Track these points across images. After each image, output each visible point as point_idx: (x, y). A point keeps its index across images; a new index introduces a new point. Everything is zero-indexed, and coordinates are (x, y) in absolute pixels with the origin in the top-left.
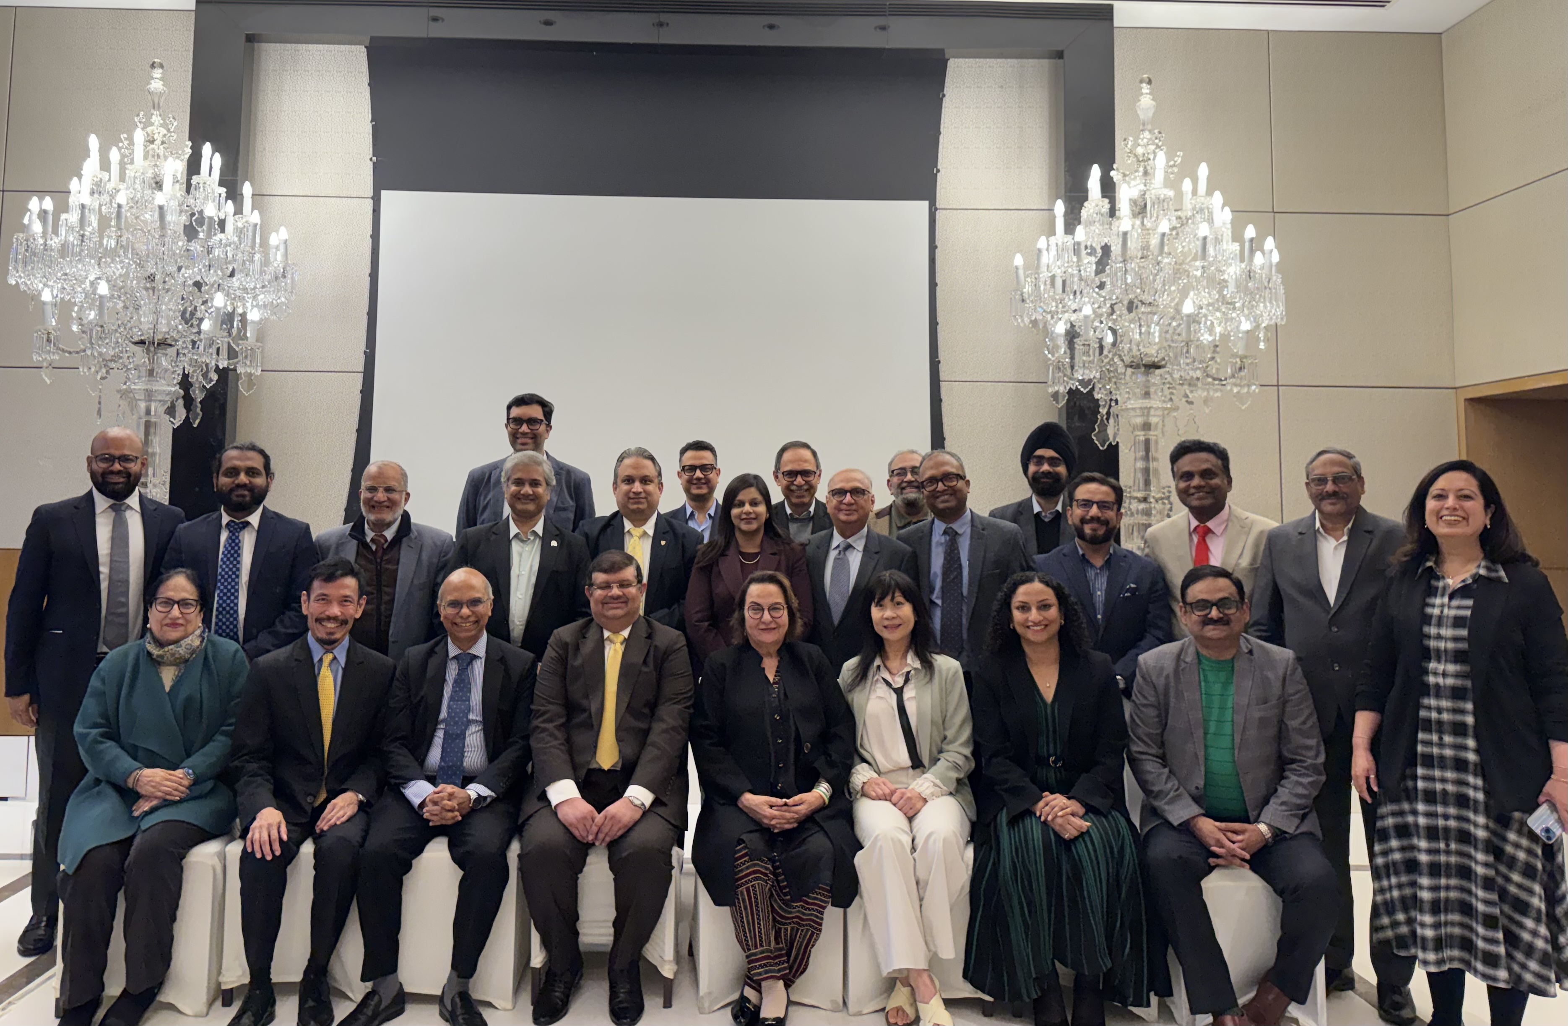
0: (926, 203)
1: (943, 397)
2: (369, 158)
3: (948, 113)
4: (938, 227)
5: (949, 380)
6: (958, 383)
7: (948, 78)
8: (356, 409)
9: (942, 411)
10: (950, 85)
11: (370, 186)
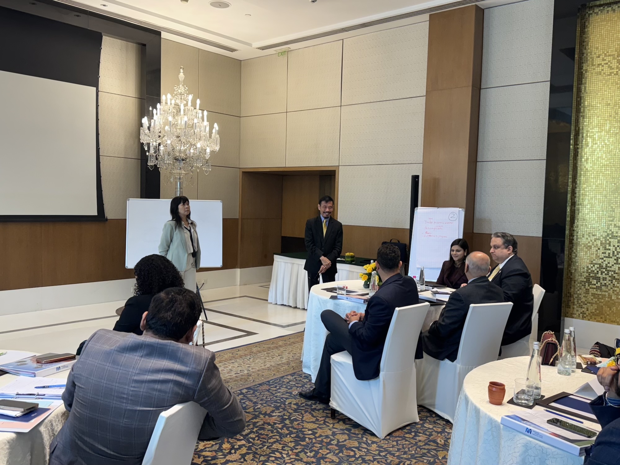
0: (95, 88)
1: (101, 161)
3: (102, 55)
4: (99, 98)
5: (102, 155)
6: (105, 157)
7: (103, 42)
9: (100, 166)
10: (103, 45)
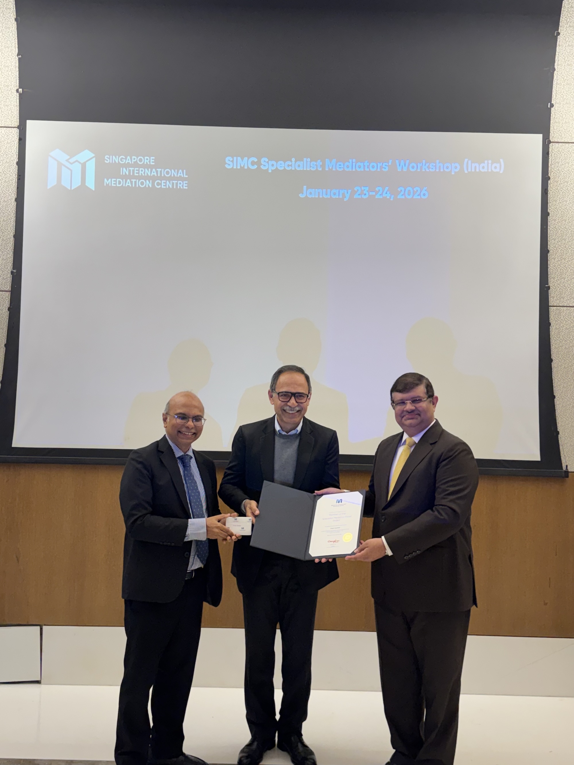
0: (541, 136)
1: (552, 321)
2: (16, 89)
3: (562, 51)
4: (551, 160)
5: (557, 305)
6: (566, 308)
7: (562, 18)
8: (5, 325)
9: (551, 334)
10: (564, 24)
11: (16, 116)
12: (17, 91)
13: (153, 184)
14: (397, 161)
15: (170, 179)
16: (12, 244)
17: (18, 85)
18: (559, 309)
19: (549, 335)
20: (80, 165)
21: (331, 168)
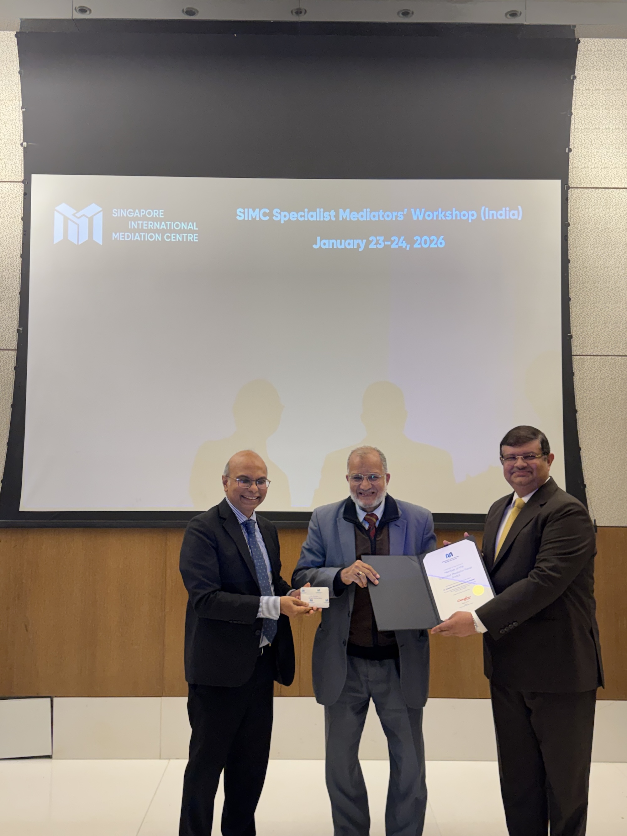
0: (559, 182)
1: (575, 370)
2: (20, 143)
3: (578, 94)
4: (571, 206)
5: (581, 354)
6: (589, 357)
7: (579, 61)
8: (11, 385)
9: (574, 384)
10: (580, 68)
11: (21, 170)
12: (22, 145)
13: (162, 237)
14: (413, 210)
15: (181, 232)
16: (18, 302)
17: (22, 138)
18: (582, 358)
19: (573, 386)
20: (87, 219)
21: (344, 218)
